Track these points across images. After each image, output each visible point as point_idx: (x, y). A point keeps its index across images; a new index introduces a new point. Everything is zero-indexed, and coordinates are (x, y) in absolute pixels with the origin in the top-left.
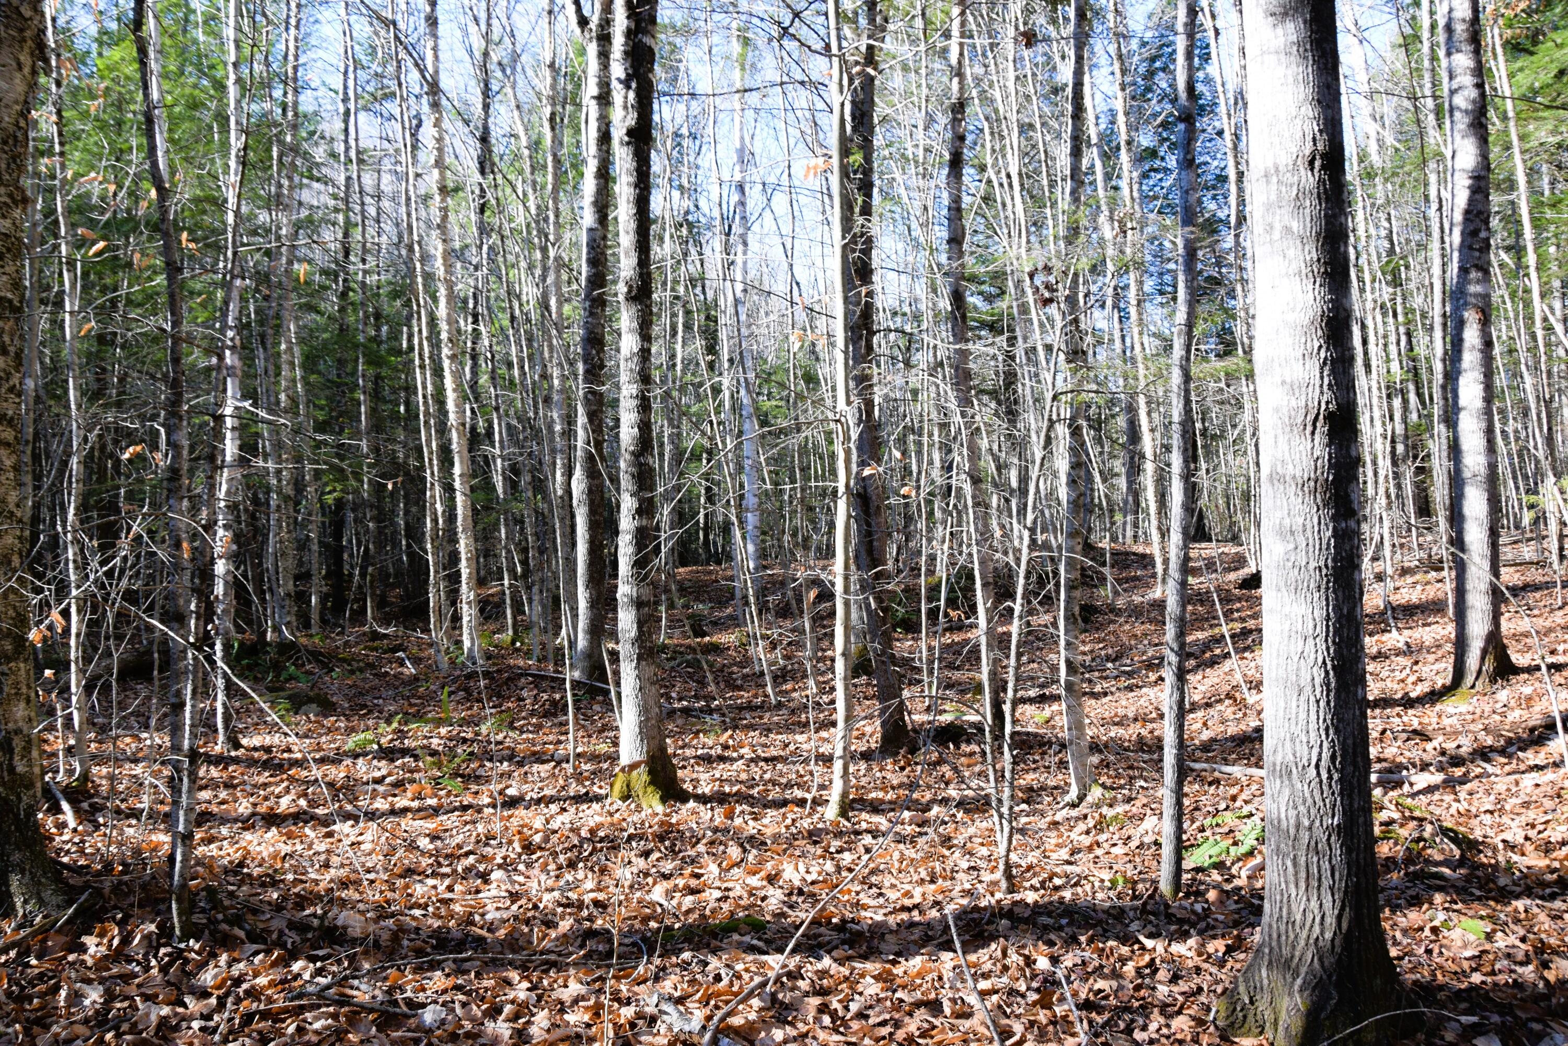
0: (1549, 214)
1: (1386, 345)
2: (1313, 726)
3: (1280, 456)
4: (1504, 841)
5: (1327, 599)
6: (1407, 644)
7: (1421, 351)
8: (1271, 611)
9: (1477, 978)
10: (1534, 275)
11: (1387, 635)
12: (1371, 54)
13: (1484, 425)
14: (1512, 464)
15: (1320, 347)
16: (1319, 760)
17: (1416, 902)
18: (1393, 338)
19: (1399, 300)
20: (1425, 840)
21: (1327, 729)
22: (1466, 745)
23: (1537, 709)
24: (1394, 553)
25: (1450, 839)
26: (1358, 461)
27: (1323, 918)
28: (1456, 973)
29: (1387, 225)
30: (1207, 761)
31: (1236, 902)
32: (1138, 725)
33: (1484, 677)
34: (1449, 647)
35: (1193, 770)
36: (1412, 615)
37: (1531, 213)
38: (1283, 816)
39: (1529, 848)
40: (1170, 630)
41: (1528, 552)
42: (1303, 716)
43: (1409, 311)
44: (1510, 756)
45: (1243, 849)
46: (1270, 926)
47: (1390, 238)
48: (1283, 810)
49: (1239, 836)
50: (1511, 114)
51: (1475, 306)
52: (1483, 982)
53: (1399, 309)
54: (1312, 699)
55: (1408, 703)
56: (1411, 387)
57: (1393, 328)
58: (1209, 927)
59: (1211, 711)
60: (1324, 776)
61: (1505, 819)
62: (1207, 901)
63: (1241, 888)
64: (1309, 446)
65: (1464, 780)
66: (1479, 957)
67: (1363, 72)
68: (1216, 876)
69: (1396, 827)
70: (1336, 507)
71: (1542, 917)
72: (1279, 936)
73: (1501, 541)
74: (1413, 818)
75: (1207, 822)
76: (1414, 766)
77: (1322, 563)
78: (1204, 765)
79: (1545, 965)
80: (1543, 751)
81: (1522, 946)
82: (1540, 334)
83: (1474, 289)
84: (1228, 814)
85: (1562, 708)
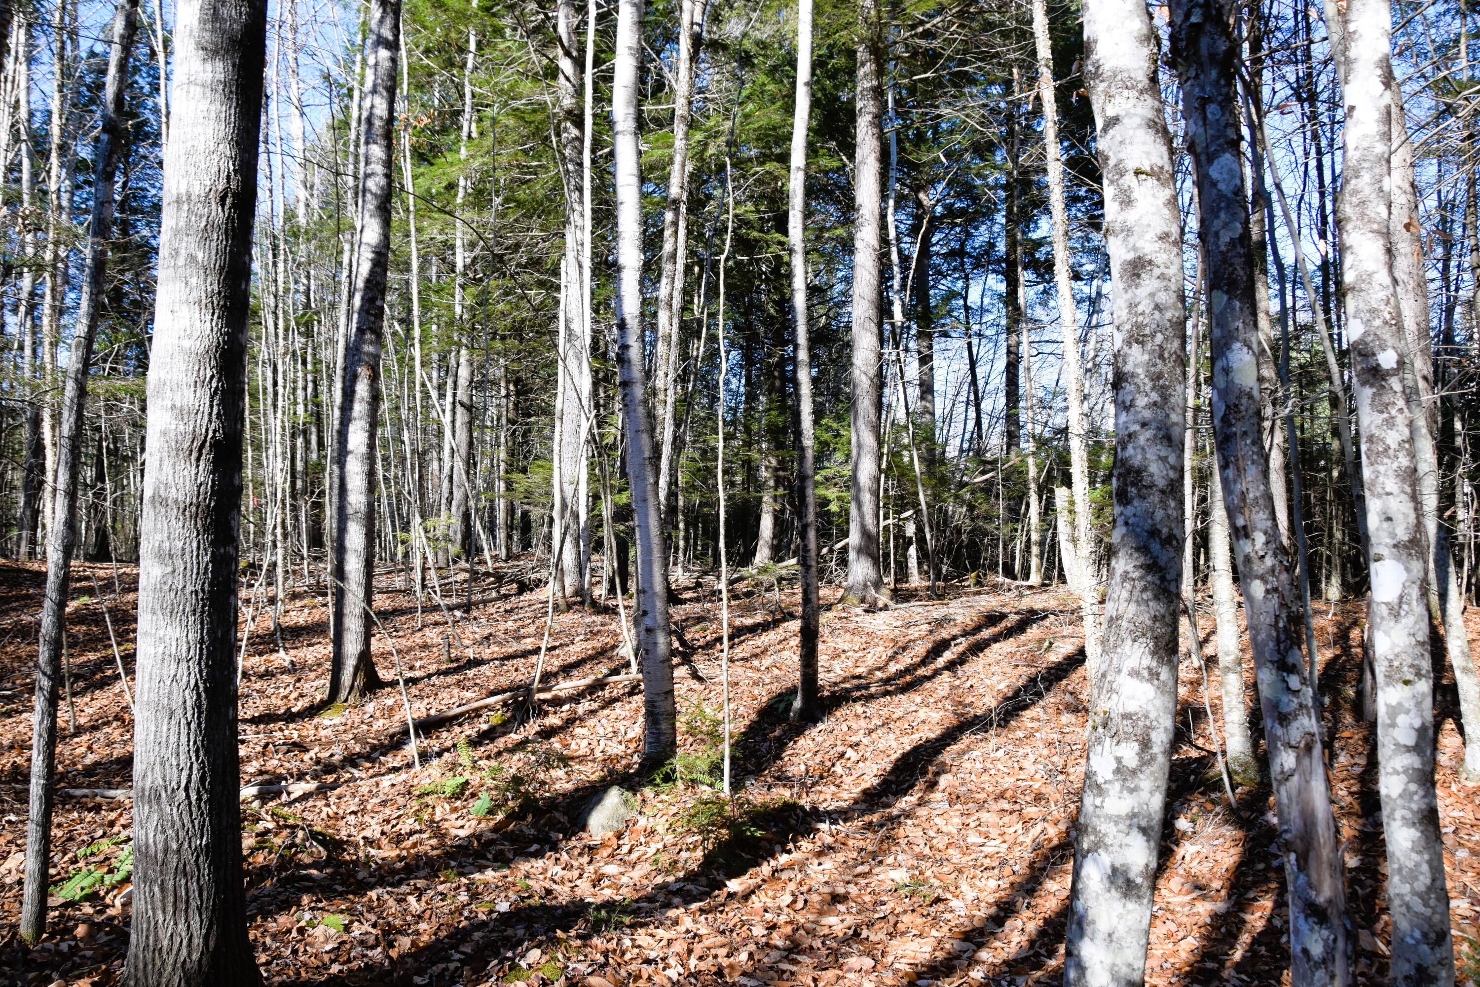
0: (434, 298)
1: (295, 389)
2: (183, 749)
3: (163, 479)
4: (364, 838)
5: (202, 623)
6: (292, 662)
7: (324, 398)
8: (145, 634)
9: (335, 968)
10: (417, 346)
11: (275, 655)
12: (308, 128)
13: (366, 468)
14: (390, 504)
15: (212, 377)
16: (189, 782)
17: (285, 906)
18: (300, 384)
19: (310, 351)
20: (297, 846)
21: (197, 752)
22: (338, 753)
23: (397, 718)
24: (286, 579)
25: (319, 842)
26: (239, 490)
27: (190, 940)
28: (318, 967)
29: (305, 281)
30: (89, 786)
31: (107, 934)
32: (14, 753)
33: (356, 692)
34: (328, 665)
35: (72, 797)
36: (298, 636)
37: (419, 293)
38: (151, 841)
39: (384, 841)
40: (43, 653)
41: (399, 582)
42: (173, 739)
43: (317, 362)
44: (373, 761)
45: (118, 877)
46: (136, 956)
47: (307, 293)
48: (151, 835)
49: (115, 863)
50: (412, 208)
51: (367, 363)
52: (340, 971)
53: (309, 359)
54: (183, 721)
55: (290, 717)
56: (314, 429)
57: (300, 374)
58: (76, 966)
59: (98, 735)
60: (194, 797)
61: (367, 818)
62: (75, 938)
63: (114, 917)
64: (193, 472)
65: (334, 786)
66: (338, 948)
67: (300, 142)
68: (88, 909)
69: (271, 836)
70: (216, 533)
71: (391, 902)
72: (145, 965)
73: (377, 571)
74: (286, 826)
75: (81, 852)
76: (292, 776)
77: (198, 587)
78: (86, 791)
79: (391, 945)
80: (401, 753)
81: (374, 931)
82: (418, 395)
83: (368, 348)
84: (105, 841)
85: (415, 716)
